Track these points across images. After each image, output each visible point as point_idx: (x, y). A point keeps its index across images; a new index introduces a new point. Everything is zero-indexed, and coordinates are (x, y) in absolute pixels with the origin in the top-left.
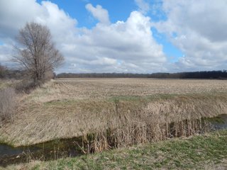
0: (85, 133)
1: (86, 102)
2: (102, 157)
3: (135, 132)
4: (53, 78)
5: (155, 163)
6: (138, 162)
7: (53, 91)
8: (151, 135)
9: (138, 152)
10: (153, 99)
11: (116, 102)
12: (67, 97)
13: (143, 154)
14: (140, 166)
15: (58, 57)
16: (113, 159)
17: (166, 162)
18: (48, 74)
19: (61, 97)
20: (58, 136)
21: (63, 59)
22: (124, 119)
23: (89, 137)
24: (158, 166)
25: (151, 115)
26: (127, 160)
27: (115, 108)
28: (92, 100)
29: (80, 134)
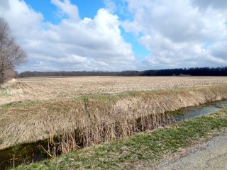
0: (51, 135)
3: (104, 129)
5: (120, 159)
6: (103, 159)
7: (14, 91)
9: (104, 149)
10: (122, 96)
11: (85, 100)
12: (31, 98)
13: (108, 151)
14: (105, 163)
16: (78, 160)
17: (129, 156)
19: (23, 97)
20: (20, 141)
21: (26, 57)
22: (93, 118)
23: (56, 139)
24: (122, 161)
25: (120, 112)
26: (93, 158)
27: (84, 107)
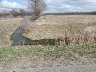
0: (56, 38)
1: (56, 25)
2: (64, 47)
4: (43, 15)
5: (88, 52)
6: (80, 50)
8: (86, 41)
9: (80, 47)
10: (89, 25)
11: (70, 25)
12: (49, 23)
13: (82, 48)
14: (81, 52)
15: (44, 6)
18: (41, 13)
19: (46, 23)
20: (46, 38)
22: (73, 33)
23: (58, 40)
24: (90, 53)
25: (87, 32)
26: (75, 49)
27: (69, 28)
28: (59, 24)
29: (54, 38)
